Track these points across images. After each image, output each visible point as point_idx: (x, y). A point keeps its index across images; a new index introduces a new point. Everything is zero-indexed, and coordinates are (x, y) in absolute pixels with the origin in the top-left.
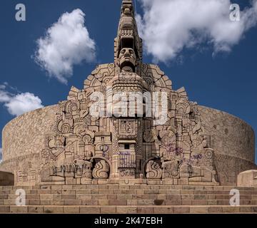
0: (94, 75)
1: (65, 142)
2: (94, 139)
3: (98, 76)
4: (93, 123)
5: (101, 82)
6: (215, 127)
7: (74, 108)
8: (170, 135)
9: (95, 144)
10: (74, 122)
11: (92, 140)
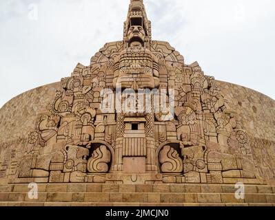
0: (101, 52)
1: (59, 123)
2: (95, 118)
3: (106, 53)
4: (96, 100)
5: (109, 58)
6: (240, 103)
7: (77, 84)
8: (188, 112)
9: (95, 124)
10: (74, 99)
11: (93, 119)
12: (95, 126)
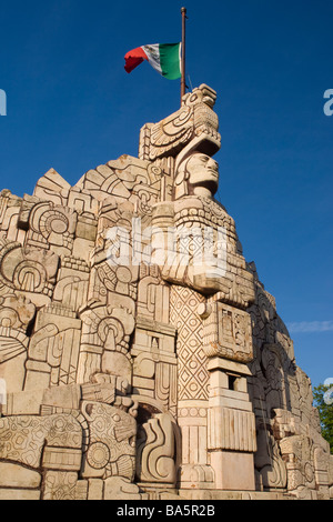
0: (113, 169)
1: (32, 323)
2: (132, 336)
3: (123, 176)
4: (122, 288)
5: (131, 191)
7: (58, 225)
9: (133, 352)
10: (59, 266)
11: (127, 339)
12: (133, 357)
